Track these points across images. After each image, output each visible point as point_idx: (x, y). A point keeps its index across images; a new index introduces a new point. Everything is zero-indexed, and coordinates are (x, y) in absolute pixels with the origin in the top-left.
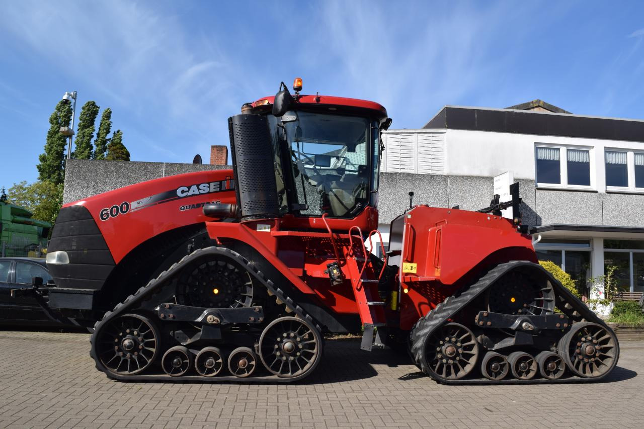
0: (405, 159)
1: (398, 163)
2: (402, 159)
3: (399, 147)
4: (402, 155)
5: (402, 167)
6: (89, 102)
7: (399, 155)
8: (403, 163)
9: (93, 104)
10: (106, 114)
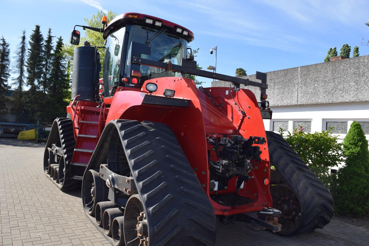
6: (344, 45)
9: (347, 46)
10: (355, 50)
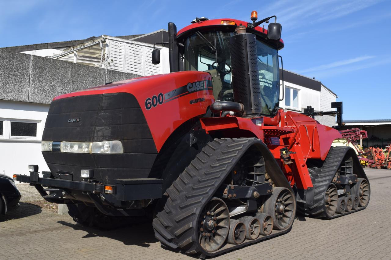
0: (137, 64)
1: (132, 66)
2: (135, 64)
3: (133, 55)
4: (136, 61)
5: (135, 70)
7: (133, 60)
8: (135, 67)
